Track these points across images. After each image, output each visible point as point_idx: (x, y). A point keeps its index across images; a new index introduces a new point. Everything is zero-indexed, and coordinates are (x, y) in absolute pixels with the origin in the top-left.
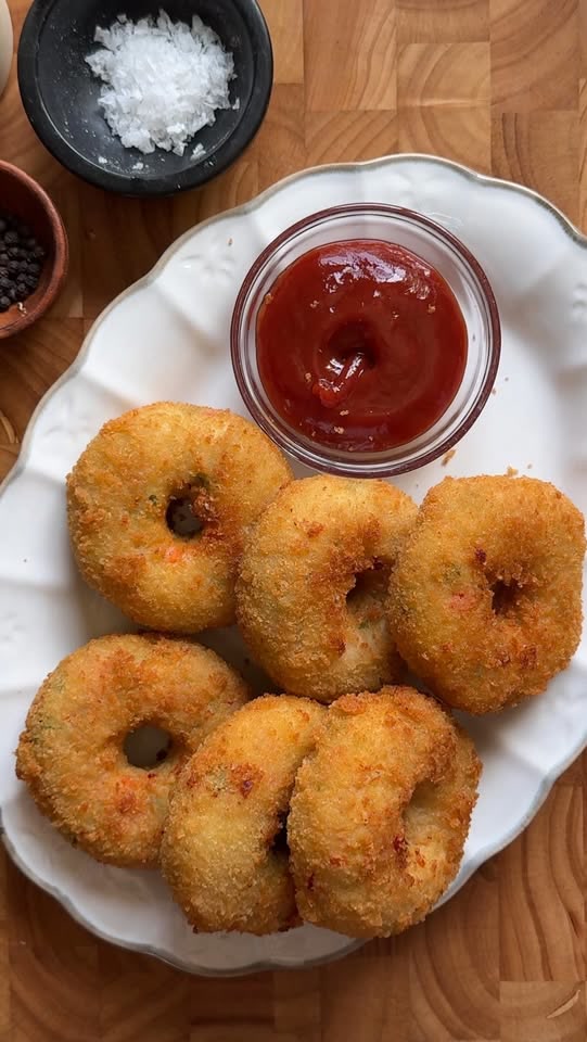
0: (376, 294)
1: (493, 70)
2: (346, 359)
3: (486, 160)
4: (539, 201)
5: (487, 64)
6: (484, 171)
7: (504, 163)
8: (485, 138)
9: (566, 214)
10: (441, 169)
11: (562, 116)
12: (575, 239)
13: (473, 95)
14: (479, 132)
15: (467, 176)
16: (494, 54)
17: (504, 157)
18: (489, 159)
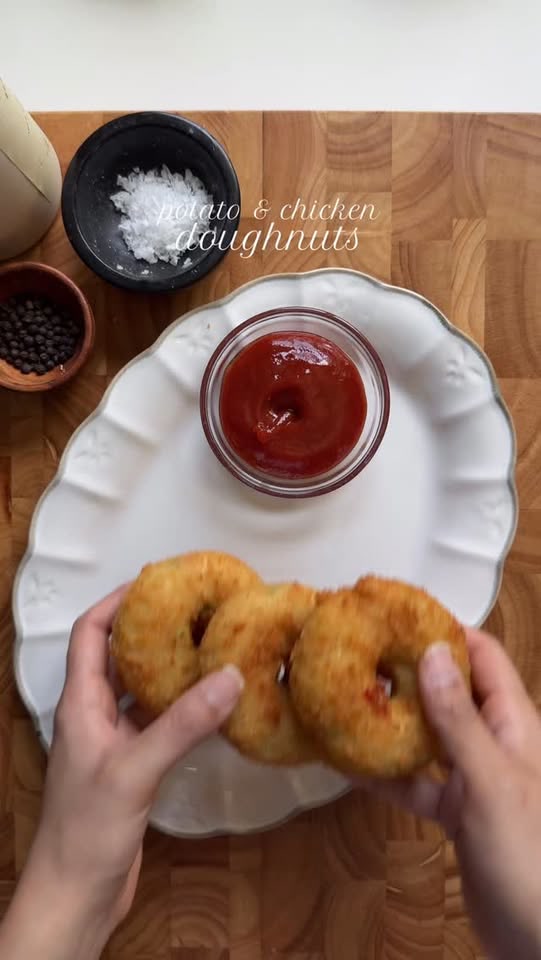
0: (308, 371)
1: (393, 211)
2: (280, 412)
3: (388, 274)
4: (424, 302)
5: (389, 208)
6: (386, 281)
7: (400, 276)
8: (387, 258)
9: (442, 310)
10: (357, 279)
11: (441, 244)
12: (449, 329)
13: (379, 228)
14: (384, 255)
15: (375, 284)
16: (394, 201)
17: (400, 271)
18: (389, 272)
